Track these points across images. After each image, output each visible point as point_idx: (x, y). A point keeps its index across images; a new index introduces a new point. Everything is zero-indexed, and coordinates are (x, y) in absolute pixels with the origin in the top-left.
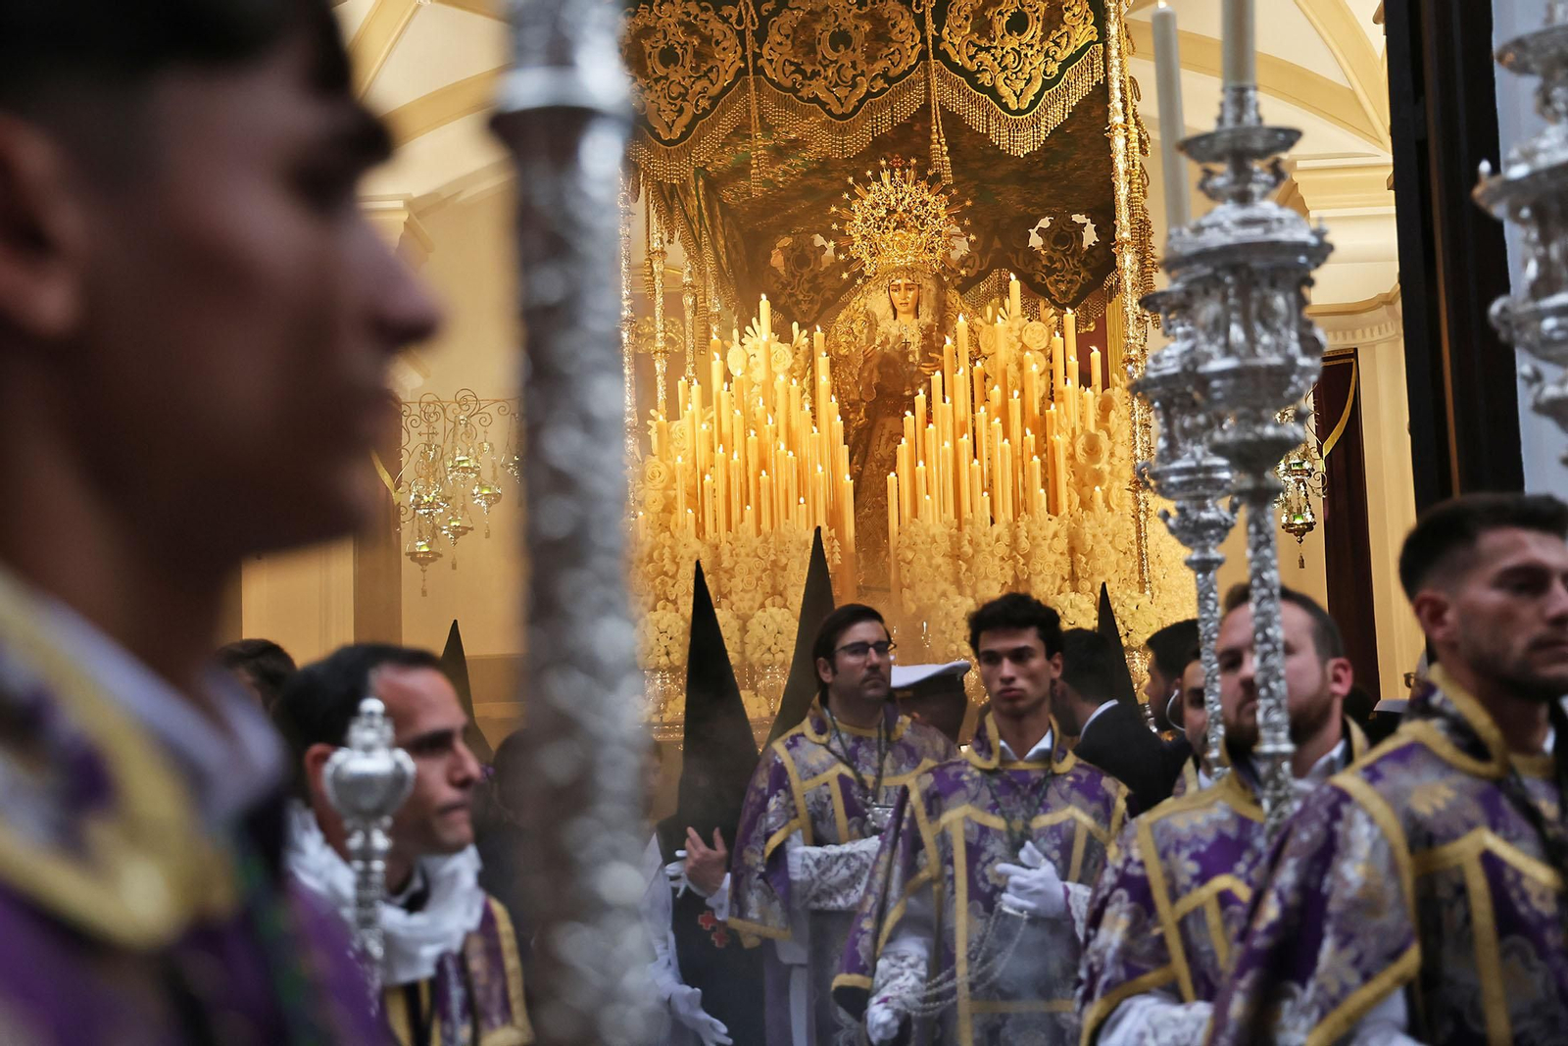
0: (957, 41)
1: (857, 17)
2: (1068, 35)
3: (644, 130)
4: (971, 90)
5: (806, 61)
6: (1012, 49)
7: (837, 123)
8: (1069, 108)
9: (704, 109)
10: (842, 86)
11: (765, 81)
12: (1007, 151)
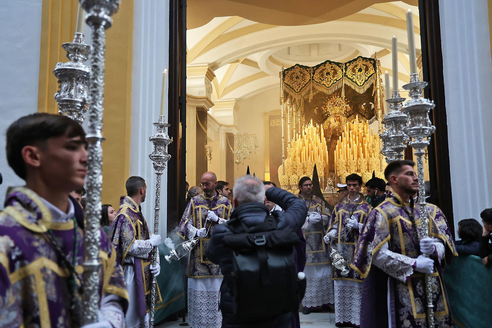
0: (349, 73)
1: (331, 70)
2: (369, 72)
3: (293, 90)
4: (352, 82)
5: (322, 78)
6: (359, 75)
7: (327, 88)
8: (370, 85)
9: (303, 86)
10: (328, 82)
11: (314, 81)
12: (359, 93)
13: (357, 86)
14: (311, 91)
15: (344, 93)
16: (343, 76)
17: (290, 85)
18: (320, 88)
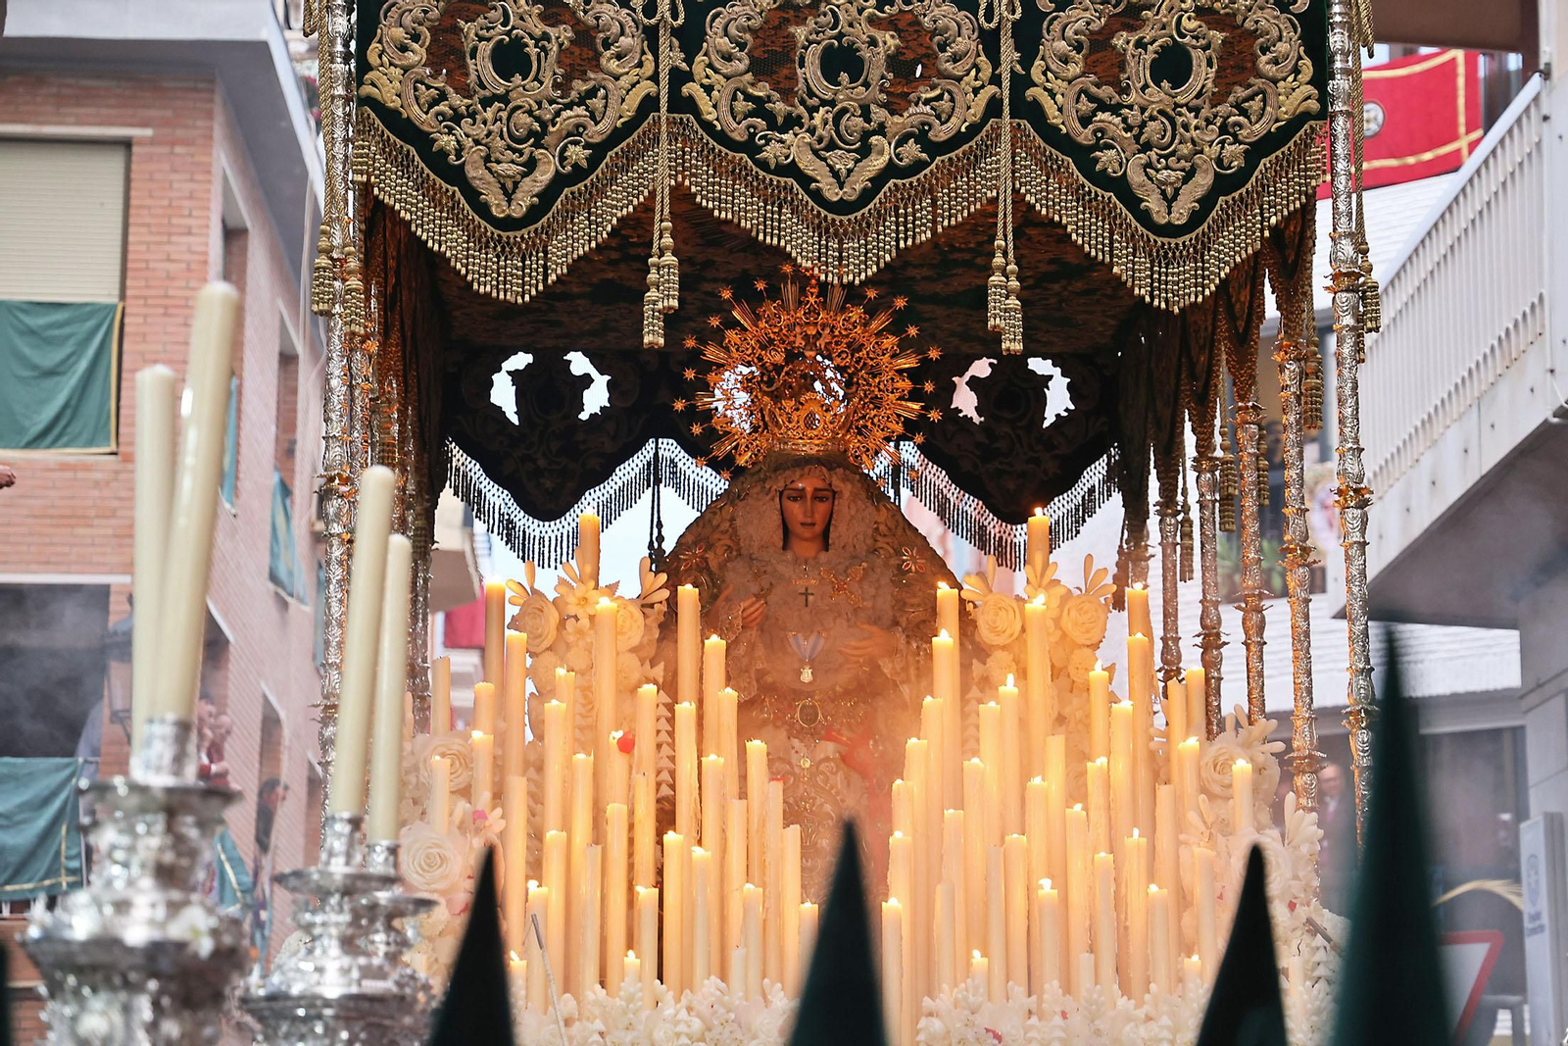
0: (1058, 87)
1: (875, 22)
2: (1264, 97)
3: (458, 194)
4: (1082, 179)
5: (776, 95)
6: (1162, 112)
7: (830, 216)
8: (1262, 231)
9: (576, 166)
10: (841, 149)
11: (696, 126)
12: (1148, 299)
13: (1134, 223)
14: (666, 229)
15: (1014, 284)
16: (993, 108)
17: (426, 128)
18: (752, 204)
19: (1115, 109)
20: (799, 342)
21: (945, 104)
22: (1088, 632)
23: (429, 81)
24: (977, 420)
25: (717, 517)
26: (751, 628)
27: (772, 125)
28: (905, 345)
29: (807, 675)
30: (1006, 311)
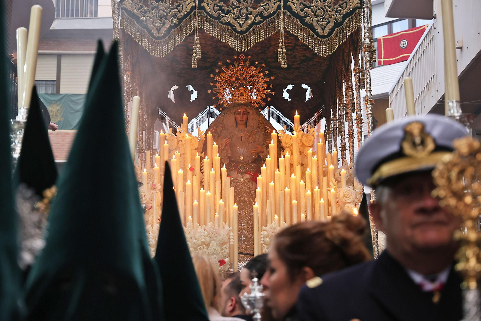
0: (295, 2)
2: (347, 3)
3: (146, 31)
4: (301, 24)
5: (225, 5)
6: (321, 8)
7: (238, 35)
8: (346, 36)
9: (175, 24)
10: (241, 18)
11: (205, 13)
12: (318, 54)
13: (314, 35)
14: (198, 39)
15: (284, 50)
16: (279, 7)
17: (138, 15)
18: (219, 32)
19: (309, 7)
20: (239, 75)
21: (267, 7)
22: (309, 143)
23: (138, 4)
24: (289, 100)
25: (219, 119)
26: (228, 146)
27: (224, 13)
28: (265, 75)
29: (242, 158)
30: (282, 57)
